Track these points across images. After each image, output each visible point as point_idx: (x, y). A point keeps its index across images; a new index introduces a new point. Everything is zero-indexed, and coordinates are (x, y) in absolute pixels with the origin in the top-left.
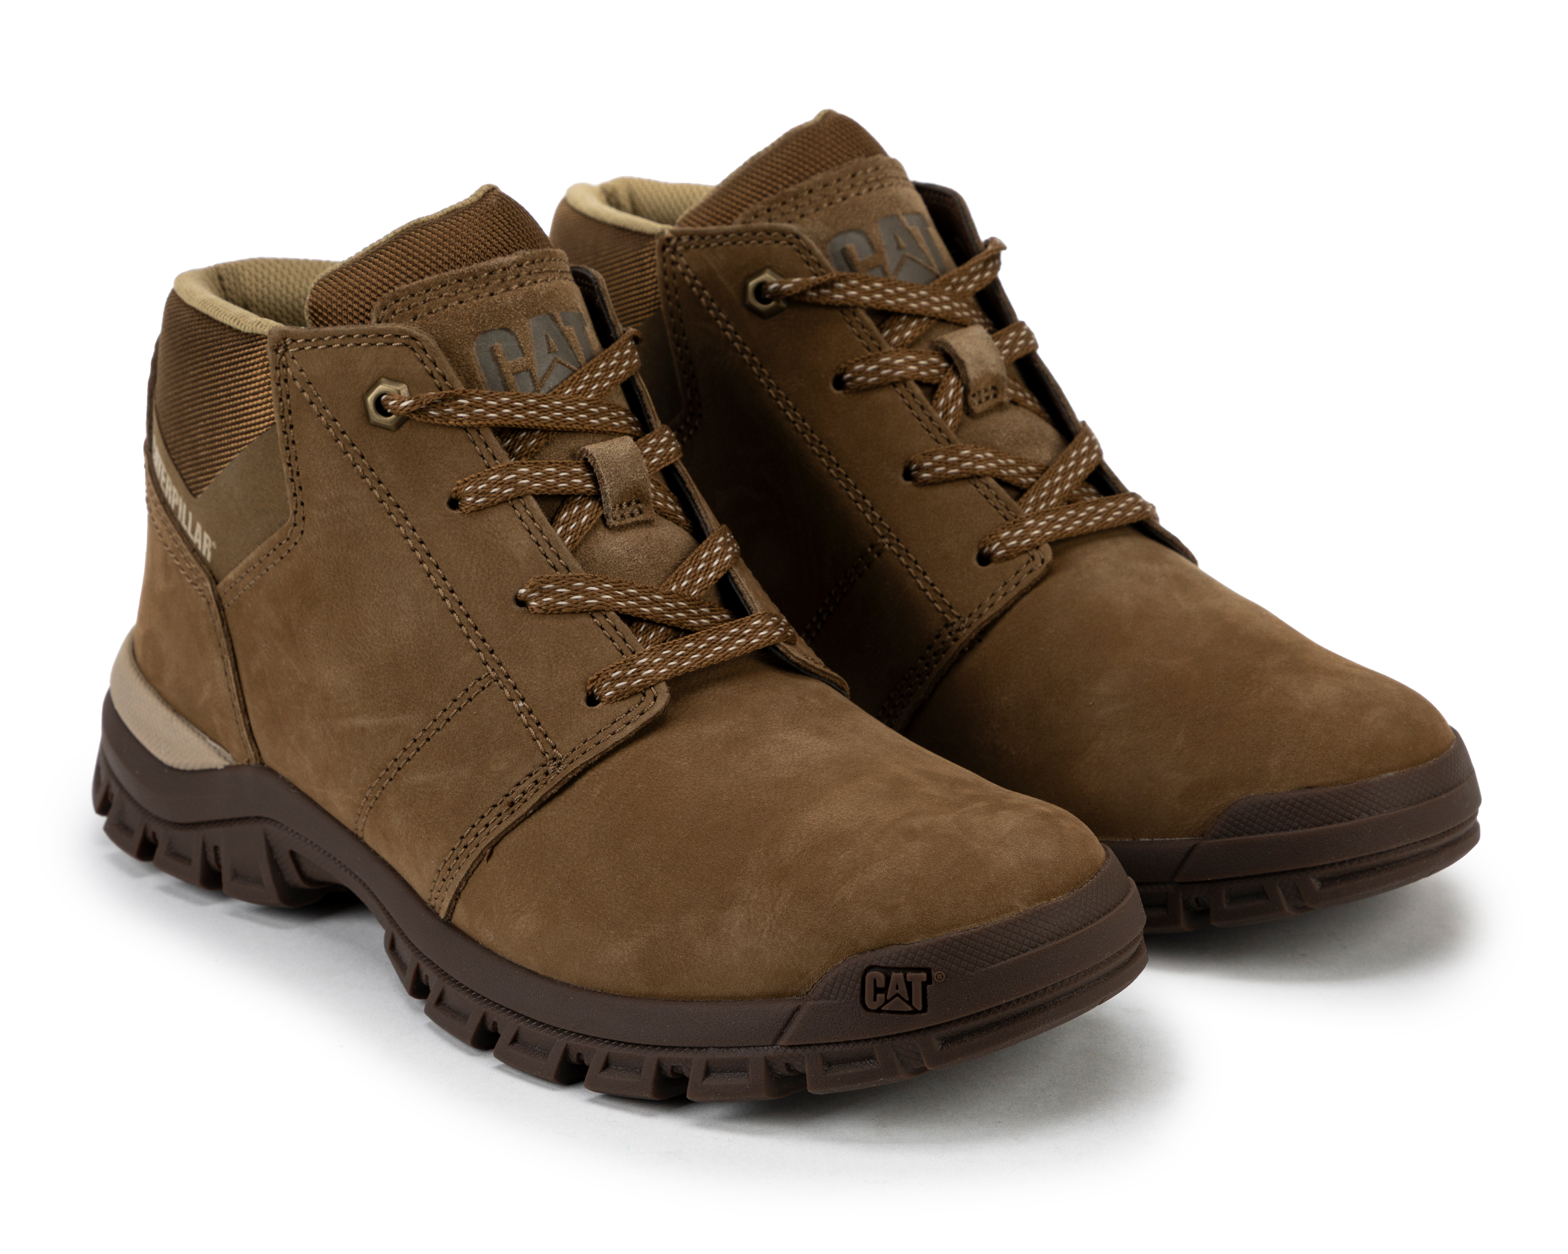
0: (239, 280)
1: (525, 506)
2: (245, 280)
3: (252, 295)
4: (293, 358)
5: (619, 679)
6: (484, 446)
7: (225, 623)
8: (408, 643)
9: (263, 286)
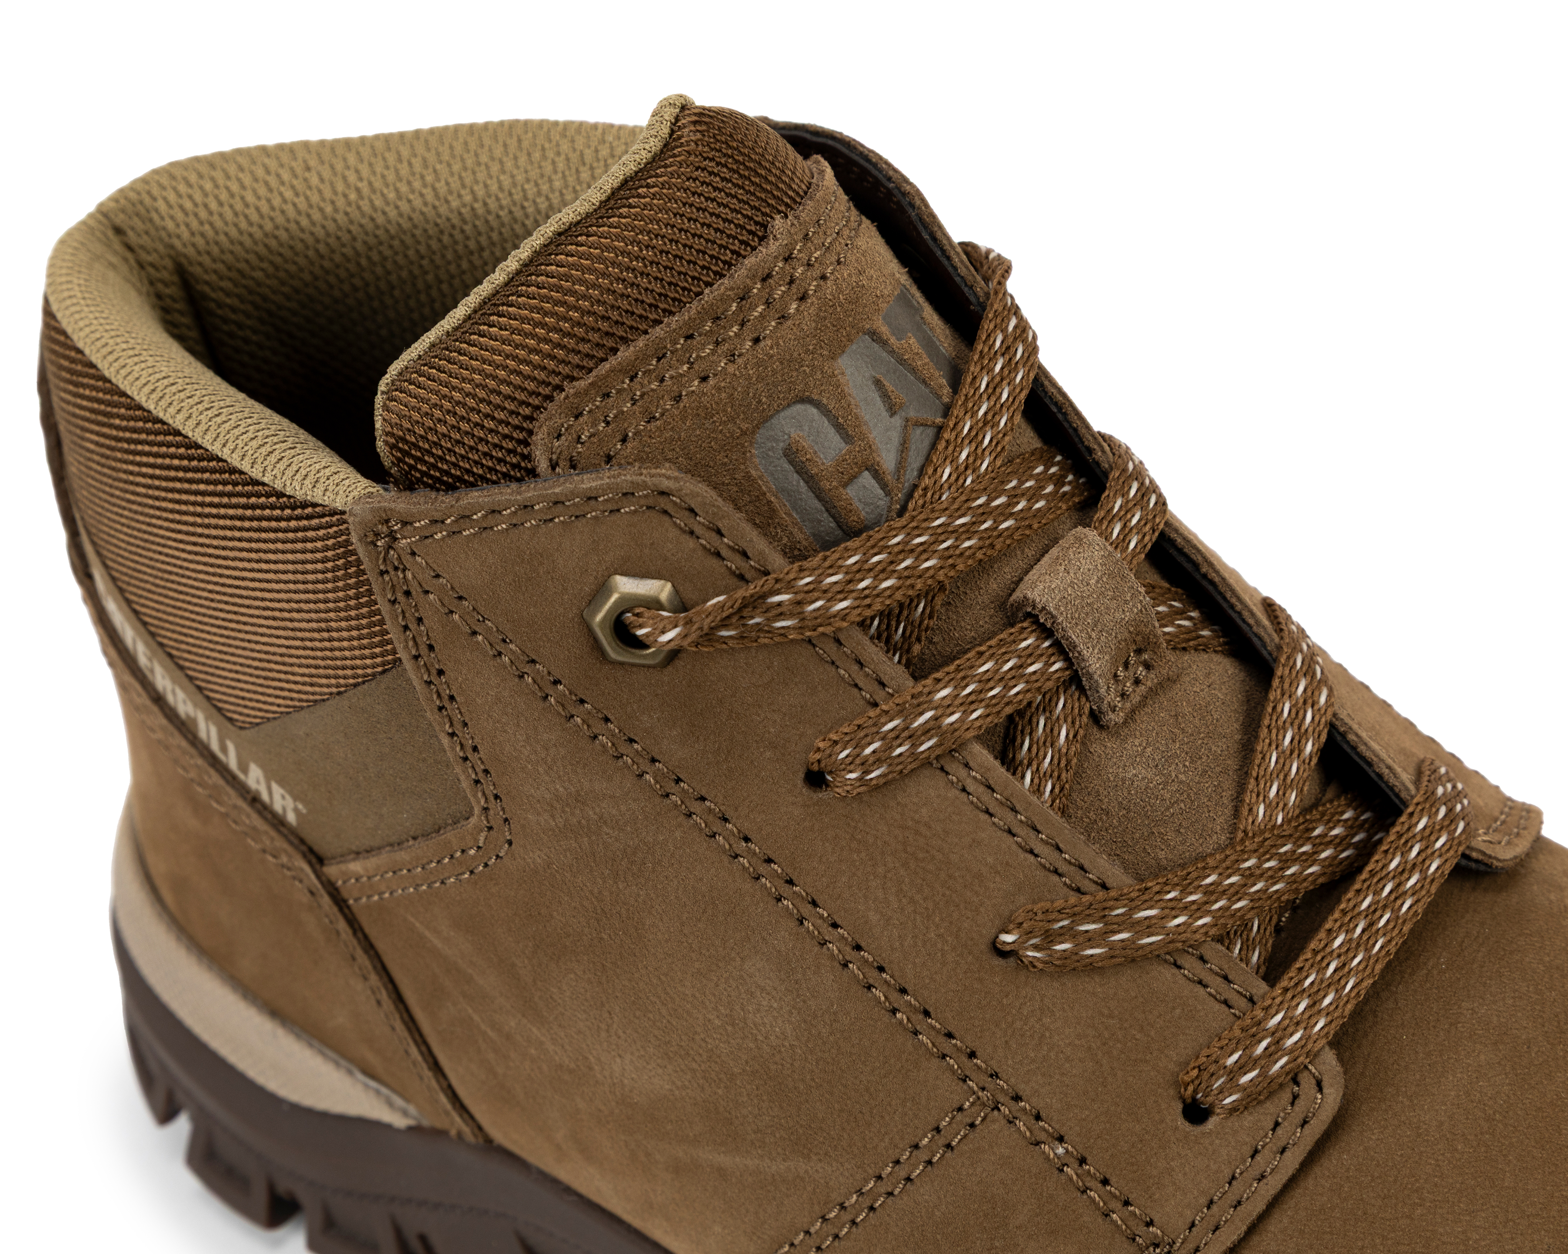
0: (151, 220)
1: (967, 765)
2: (162, 218)
3: (184, 245)
4: (413, 554)
5: (1242, 1067)
6: (856, 667)
7: (356, 926)
8: (787, 1044)
9: (201, 223)
